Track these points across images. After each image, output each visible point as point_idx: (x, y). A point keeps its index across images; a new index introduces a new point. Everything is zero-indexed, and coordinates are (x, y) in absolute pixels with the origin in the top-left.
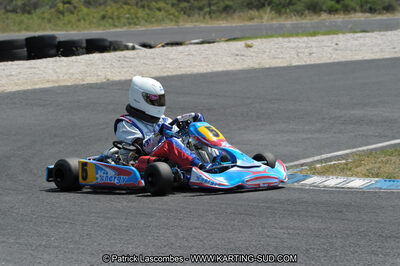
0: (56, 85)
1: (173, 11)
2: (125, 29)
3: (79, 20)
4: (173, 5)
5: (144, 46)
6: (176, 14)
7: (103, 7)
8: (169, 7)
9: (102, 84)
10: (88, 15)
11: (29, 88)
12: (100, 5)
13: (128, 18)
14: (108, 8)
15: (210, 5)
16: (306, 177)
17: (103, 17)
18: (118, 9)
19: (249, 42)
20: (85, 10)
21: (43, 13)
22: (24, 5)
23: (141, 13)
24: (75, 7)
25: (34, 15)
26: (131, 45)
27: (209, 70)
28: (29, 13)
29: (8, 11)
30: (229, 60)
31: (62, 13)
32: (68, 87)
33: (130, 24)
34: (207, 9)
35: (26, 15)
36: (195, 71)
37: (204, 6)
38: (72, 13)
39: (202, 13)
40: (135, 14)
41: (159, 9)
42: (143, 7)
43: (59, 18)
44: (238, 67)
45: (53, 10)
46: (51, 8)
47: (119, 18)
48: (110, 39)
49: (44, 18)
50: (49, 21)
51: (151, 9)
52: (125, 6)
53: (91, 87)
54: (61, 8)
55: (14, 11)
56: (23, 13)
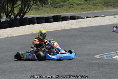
0: (56, 30)
1: (103, 6)
2: (87, 12)
3: (75, 10)
4: (103, 5)
5: (88, 17)
6: (103, 7)
7: (82, 6)
8: (101, 5)
9: (69, 29)
10: (78, 8)
11: (48, 31)
12: (82, 5)
13: (89, 9)
14: (84, 6)
15: (113, 4)
16: (115, 56)
17: (82, 9)
18: (86, 6)
19: (115, 16)
20: (77, 6)
21: (65, 8)
22: (60, 6)
23: (93, 7)
24: (74, 6)
25: (62, 9)
26: (83, 17)
27: (101, 25)
28: (61, 8)
29: (54, 7)
30: (108, 21)
31: (70, 8)
32: (59, 30)
33: (89, 10)
34: (113, 6)
35: (60, 9)
36: (97, 25)
37: (112, 5)
38: (73, 7)
39: (111, 7)
40: (91, 7)
41: (99, 6)
42: (94, 5)
43: (69, 9)
44: (110, 23)
45: (68, 7)
46: (67, 6)
47: (86, 9)
48: (77, 16)
49: (65, 9)
50: (66, 10)
51: (96, 6)
52: (88, 5)
53: (66, 30)
54: (70, 6)
55: (57, 7)
56: (59, 8)
